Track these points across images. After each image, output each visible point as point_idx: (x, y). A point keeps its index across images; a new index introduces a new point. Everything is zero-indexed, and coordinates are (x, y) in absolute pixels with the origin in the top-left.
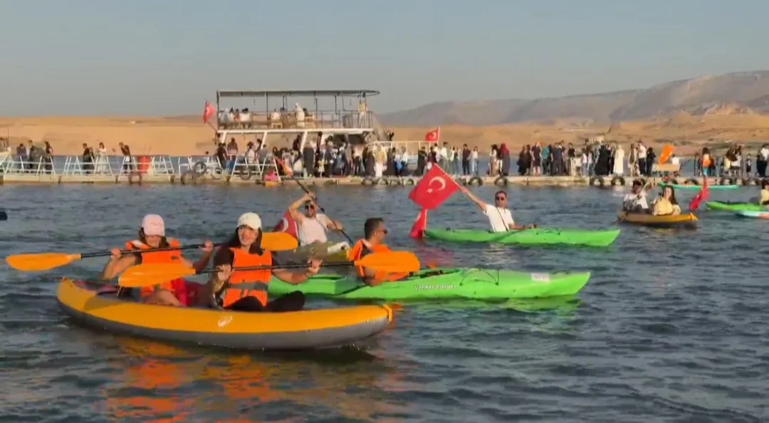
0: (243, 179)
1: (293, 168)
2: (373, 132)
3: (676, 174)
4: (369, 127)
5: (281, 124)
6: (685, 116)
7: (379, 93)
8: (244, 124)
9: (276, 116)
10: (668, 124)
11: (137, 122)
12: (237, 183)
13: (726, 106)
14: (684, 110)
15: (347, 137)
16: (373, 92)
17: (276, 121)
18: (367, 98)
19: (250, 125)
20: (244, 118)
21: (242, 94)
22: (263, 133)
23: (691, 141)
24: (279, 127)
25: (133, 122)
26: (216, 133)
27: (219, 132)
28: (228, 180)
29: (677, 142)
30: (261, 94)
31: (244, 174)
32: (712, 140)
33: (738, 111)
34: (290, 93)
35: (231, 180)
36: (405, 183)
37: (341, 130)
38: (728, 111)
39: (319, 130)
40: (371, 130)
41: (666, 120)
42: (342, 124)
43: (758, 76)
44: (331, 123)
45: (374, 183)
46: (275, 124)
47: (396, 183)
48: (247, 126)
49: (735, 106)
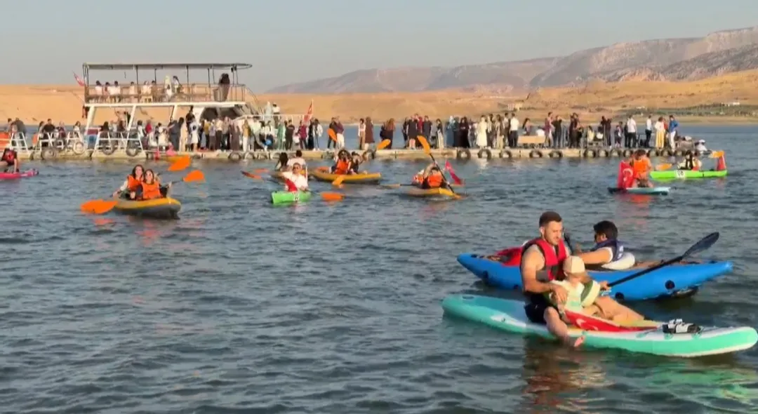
0: (106, 154)
1: (157, 143)
2: (246, 105)
3: (541, 146)
4: (243, 100)
5: (151, 97)
6: (601, 83)
7: (251, 66)
8: (114, 97)
9: (146, 89)
10: (584, 91)
11: (59, 91)
12: (99, 158)
13: (640, 72)
14: (600, 77)
15: (218, 111)
16: (245, 65)
17: (147, 95)
18: (238, 70)
19: (120, 98)
20: (113, 91)
21: (112, 67)
22: (132, 107)
23: (604, 107)
24: (150, 100)
25: (55, 91)
26: (84, 107)
27: (86, 105)
28: (91, 156)
29: (592, 109)
30: (130, 66)
31: (108, 148)
32: (625, 106)
33: (651, 77)
34: (162, 66)
35: (93, 155)
36: (272, 157)
37: (212, 104)
38: (641, 78)
39: (191, 104)
40: (243, 103)
41: (582, 87)
42: (212, 97)
43: (671, 44)
44: (203, 96)
45: (241, 158)
46: (146, 97)
47: (262, 157)
48: (117, 100)
49: (649, 72)
